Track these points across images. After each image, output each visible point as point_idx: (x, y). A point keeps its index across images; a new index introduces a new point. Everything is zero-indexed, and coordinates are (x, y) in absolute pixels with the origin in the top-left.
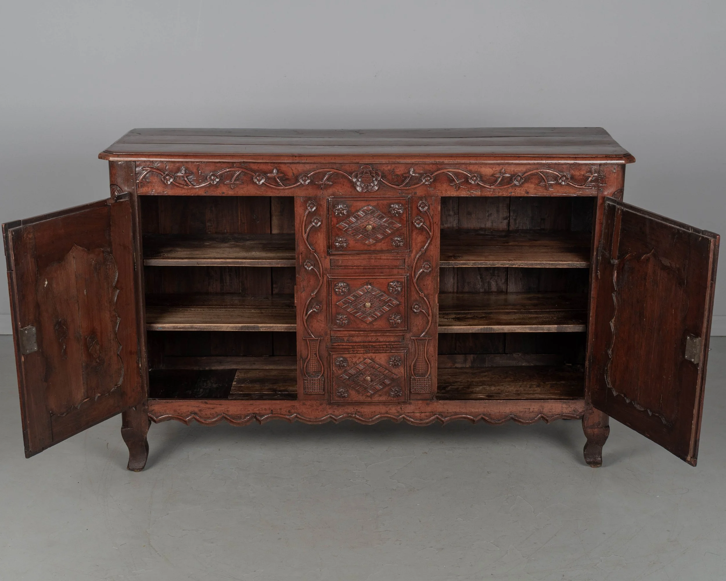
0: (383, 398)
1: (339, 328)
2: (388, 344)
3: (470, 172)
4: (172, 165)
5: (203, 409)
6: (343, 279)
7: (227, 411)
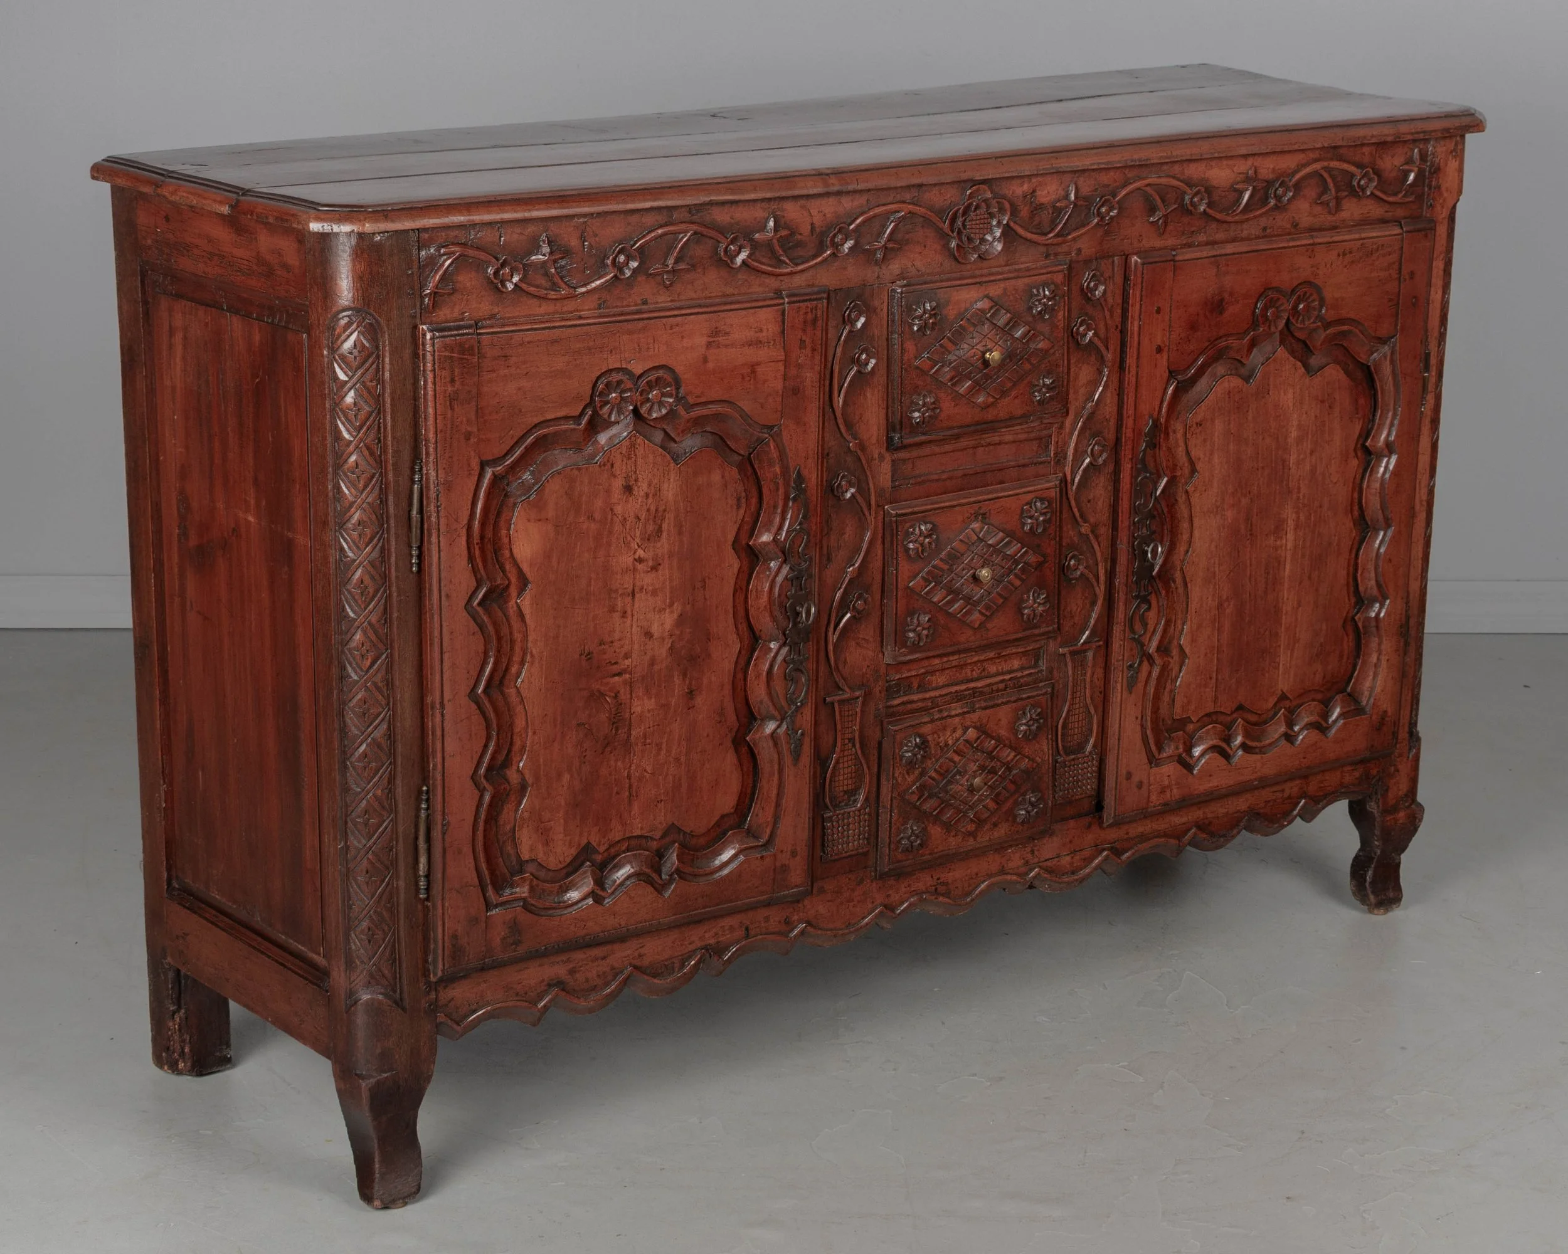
0: (1002, 831)
1: (912, 652)
2: (1007, 677)
3: (1189, 183)
4: (518, 230)
5: (580, 964)
6: (922, 512)
7: (640, 956)
